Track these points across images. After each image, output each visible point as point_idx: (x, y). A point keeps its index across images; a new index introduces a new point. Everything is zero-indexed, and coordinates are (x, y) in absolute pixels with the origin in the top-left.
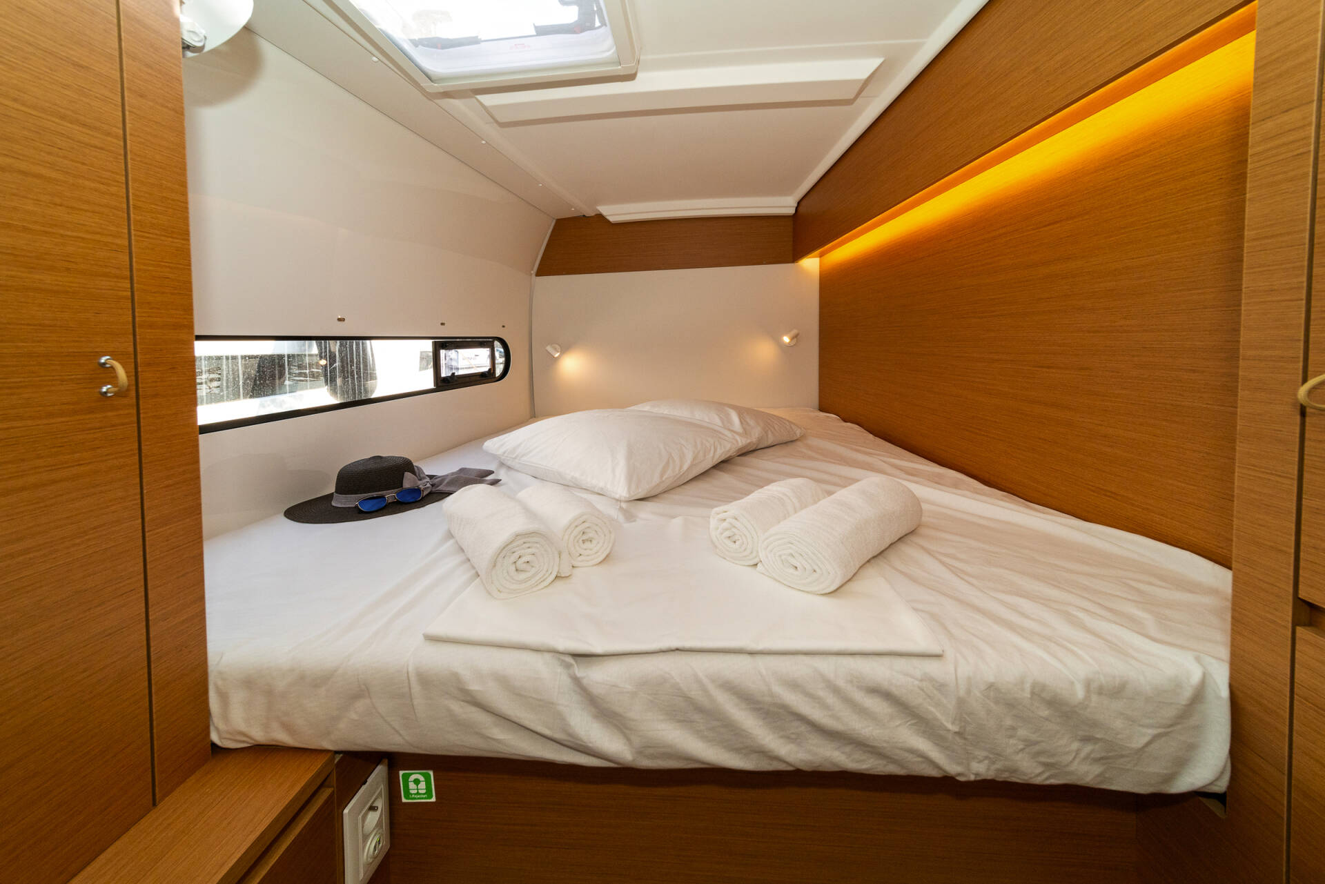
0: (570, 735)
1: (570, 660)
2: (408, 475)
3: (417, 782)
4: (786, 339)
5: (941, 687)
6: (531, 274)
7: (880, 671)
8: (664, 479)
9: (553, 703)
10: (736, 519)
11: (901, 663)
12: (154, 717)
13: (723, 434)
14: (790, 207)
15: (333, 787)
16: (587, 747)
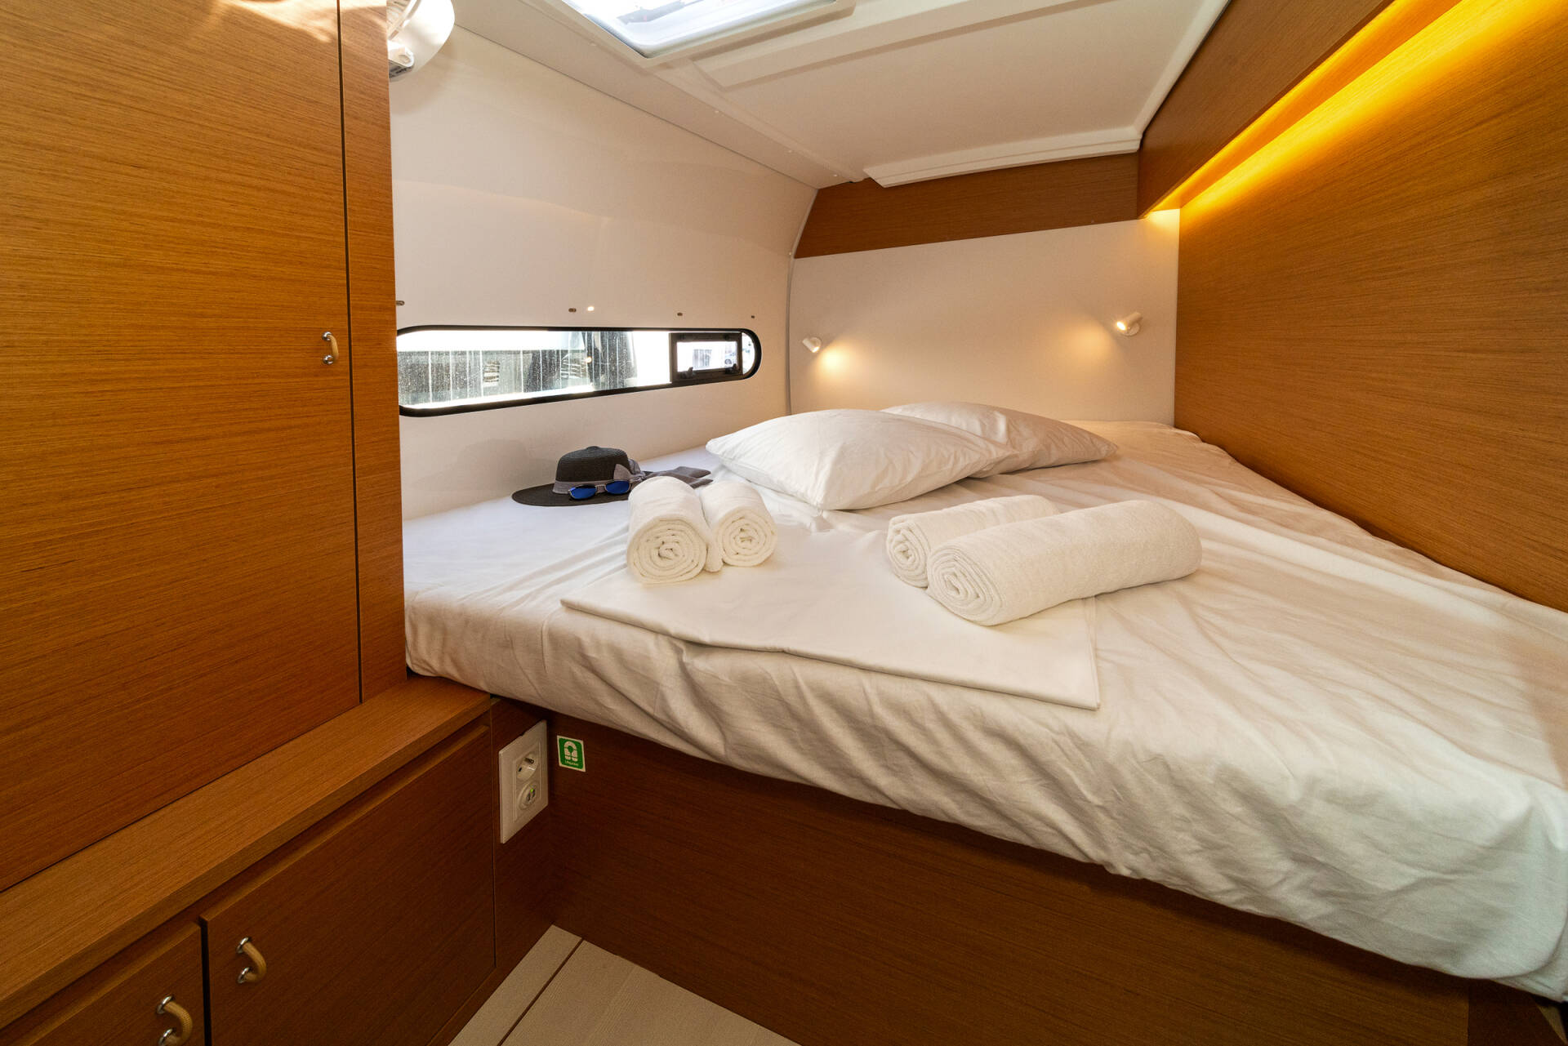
0: (669, 717)
1: (681, 645)
2: (619, 467)
3: (570, 749)
4: (1121, 326)
5: (1083, 745)
6: (790, 256)
7: (1003, 712)
8: (877, 489)
9: (658, 684)
10: (911, 531)
11: (1041, 711)
12: (361, 630)
13: (973, 443)
14: (1134, 140)
15: (489, 725)
16: (686, 734)
